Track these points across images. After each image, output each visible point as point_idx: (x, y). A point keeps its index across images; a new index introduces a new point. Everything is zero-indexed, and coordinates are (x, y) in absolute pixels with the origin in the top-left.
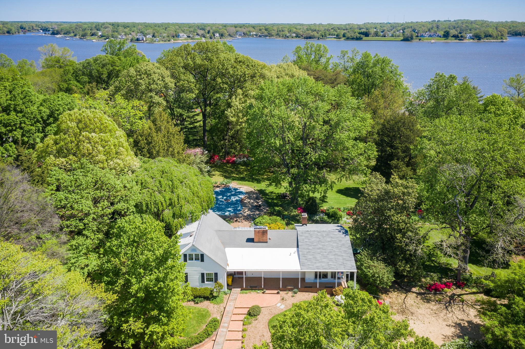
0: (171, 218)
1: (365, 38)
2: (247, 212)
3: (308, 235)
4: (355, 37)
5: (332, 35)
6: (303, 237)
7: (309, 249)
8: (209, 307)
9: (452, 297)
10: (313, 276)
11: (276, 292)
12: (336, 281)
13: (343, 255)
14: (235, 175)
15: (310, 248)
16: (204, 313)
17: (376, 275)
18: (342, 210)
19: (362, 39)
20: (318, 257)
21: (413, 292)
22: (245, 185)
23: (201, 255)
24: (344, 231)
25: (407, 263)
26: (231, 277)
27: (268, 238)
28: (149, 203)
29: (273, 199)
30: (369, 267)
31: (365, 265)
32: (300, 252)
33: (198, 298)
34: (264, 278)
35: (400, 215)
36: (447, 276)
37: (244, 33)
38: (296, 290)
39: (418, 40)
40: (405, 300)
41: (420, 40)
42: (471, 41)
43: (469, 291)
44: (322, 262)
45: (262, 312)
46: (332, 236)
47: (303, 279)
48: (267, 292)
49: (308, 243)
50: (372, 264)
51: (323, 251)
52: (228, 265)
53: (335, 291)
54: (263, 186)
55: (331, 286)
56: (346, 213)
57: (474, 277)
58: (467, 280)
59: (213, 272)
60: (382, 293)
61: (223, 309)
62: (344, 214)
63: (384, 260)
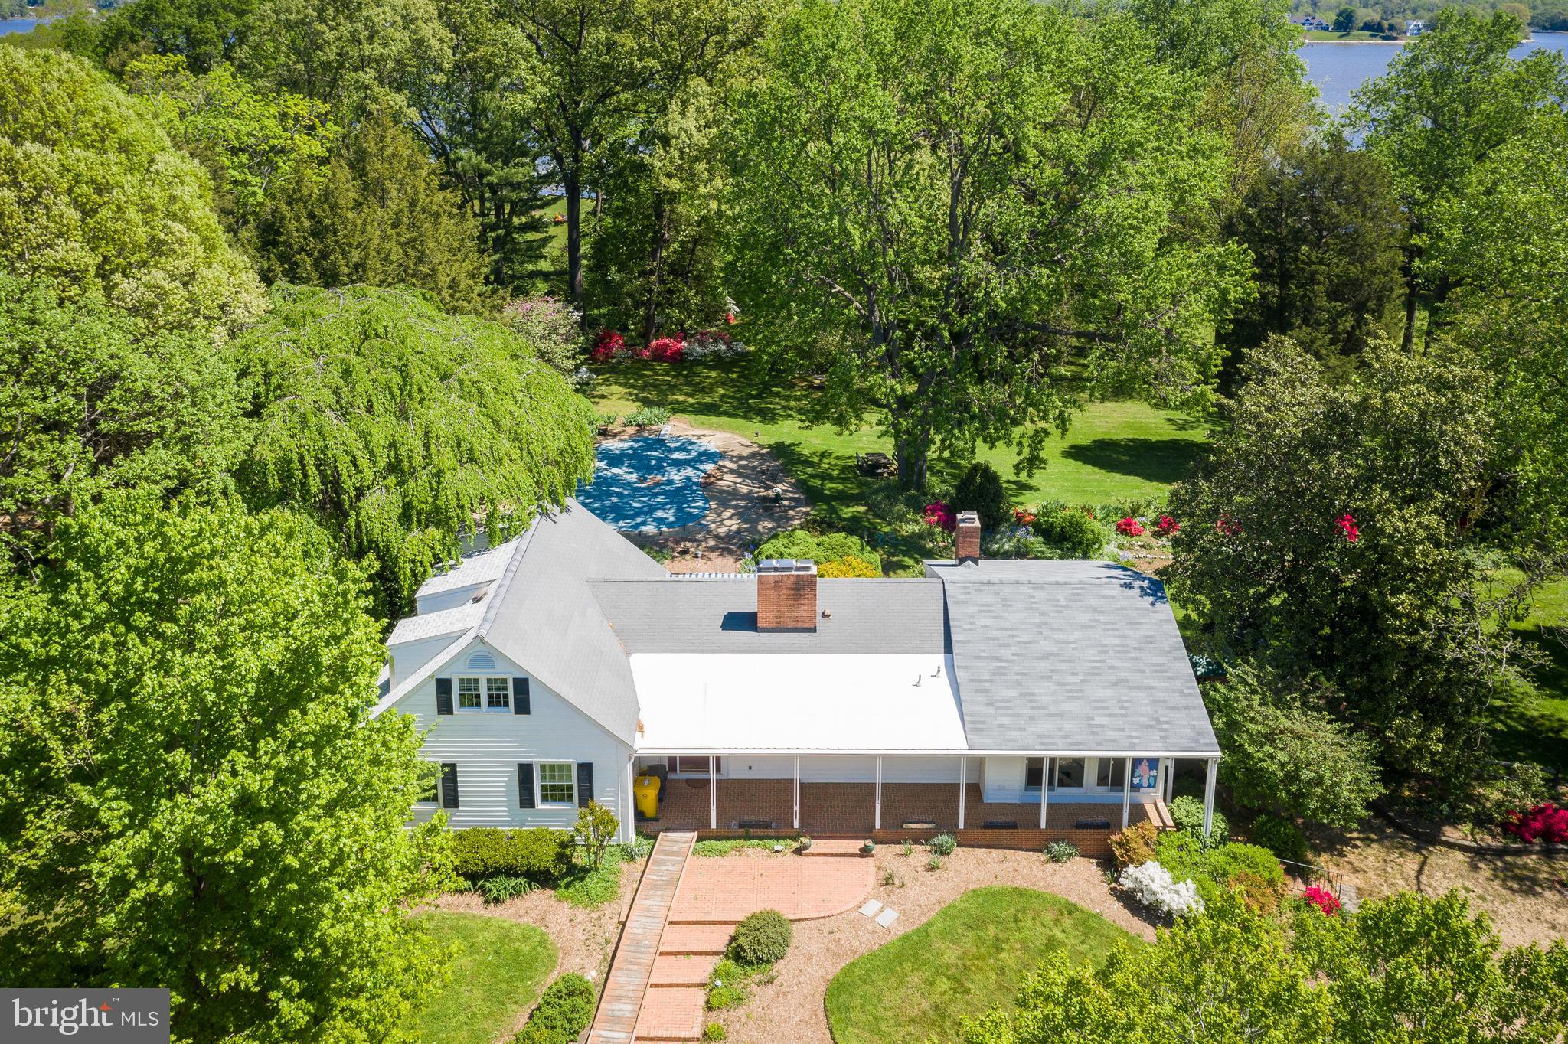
0: (393, 524)
2: (730, 523)
3: (990, 599)
6: (972, 610)
7: (998, 659)
8: (550, 918)
10: (1020, 775)
11: (856, 846)
12: (1127, 796)
13: (1153, 683)
14: (681, 398)
15: (1005, 653)
16: (525, 948)
17: (1307, 774)
18: (1099, 516)
20: (1044, 691)
21: (1451, 846)
22: (719, 427)
23: (516, 681)
24: (1146, 584)
25: (1429, 722)
26: (656, 781)
27: (819, 612)
28: (295, 457)
29: (826, 477)
30: (1270, 738)
31: (1252, 727)
32: (960, 673)
33: (501, 879)
34: (801, 784)
35: (1413, 509)
38: (944, 839)
40: (1424, 879)
44: (1060, 715)
45: (793, 943)
46: (1093, 602)
47: (975, 790)
48: (817, 845)
49: (995, 634)
50: (1284, 722)
51: (1064, 666)
52: (641, 728)
53: (1121, 844)
54: (788, 430)
55: (1101, 819)
56: (1114, 527)
59: (572, 760)
60: (1318, 851)
61: (613, 930)
62: (1106, 530)
63: (1332, 705)
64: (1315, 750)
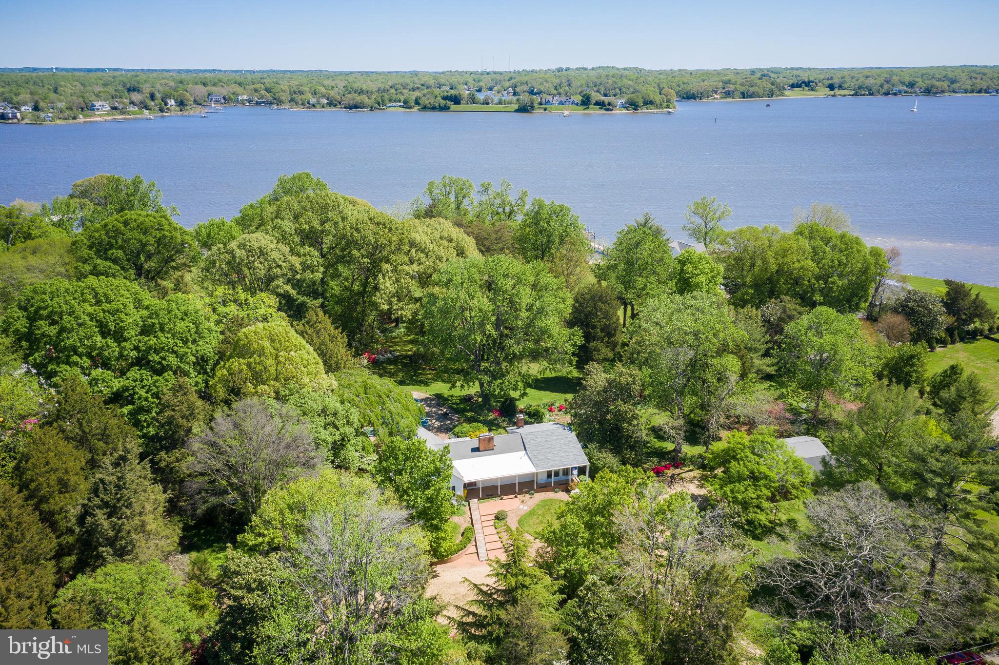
1: (454, 107)
3: (532, 436)
4: (437, 105)
5: (395, 101)
6: (529, 439)
7: (537, 450)
9: (672, 477)
10: (545, 475)
11: (514, 496)
12: (569, 477)
13: (573, 450)
15: (539, 448)
18: (542, 407)
19: (449, 108)
20: (550, 456)
24: (565, 427)
25: (631, 451)
26: (467, 488)
27: (493, 445)
29: (456, 404)
30: (599, 459)
31: (595, 457)
32: (529, 454)
36: (664, 458)
37: (224, 98)
38: (533, 492)
39: (542, 111)
41: (545, 110)
42: (625, 111)
43: (687, 469)
44: (553, 461)
45: (508, 515)
47: (537, 480)
48: (505, 497)
49: (536, 444)
50: (601, 455)
51: (553, 449)
52: (462, 477)
53: (570, 487)
55: (565, 483)
56: (548, 410)
57: (689, 456)
58: (684, 460)
61: (469, 519)
62: (545, 411)
63: (611, 450)
64: (608, 460)
